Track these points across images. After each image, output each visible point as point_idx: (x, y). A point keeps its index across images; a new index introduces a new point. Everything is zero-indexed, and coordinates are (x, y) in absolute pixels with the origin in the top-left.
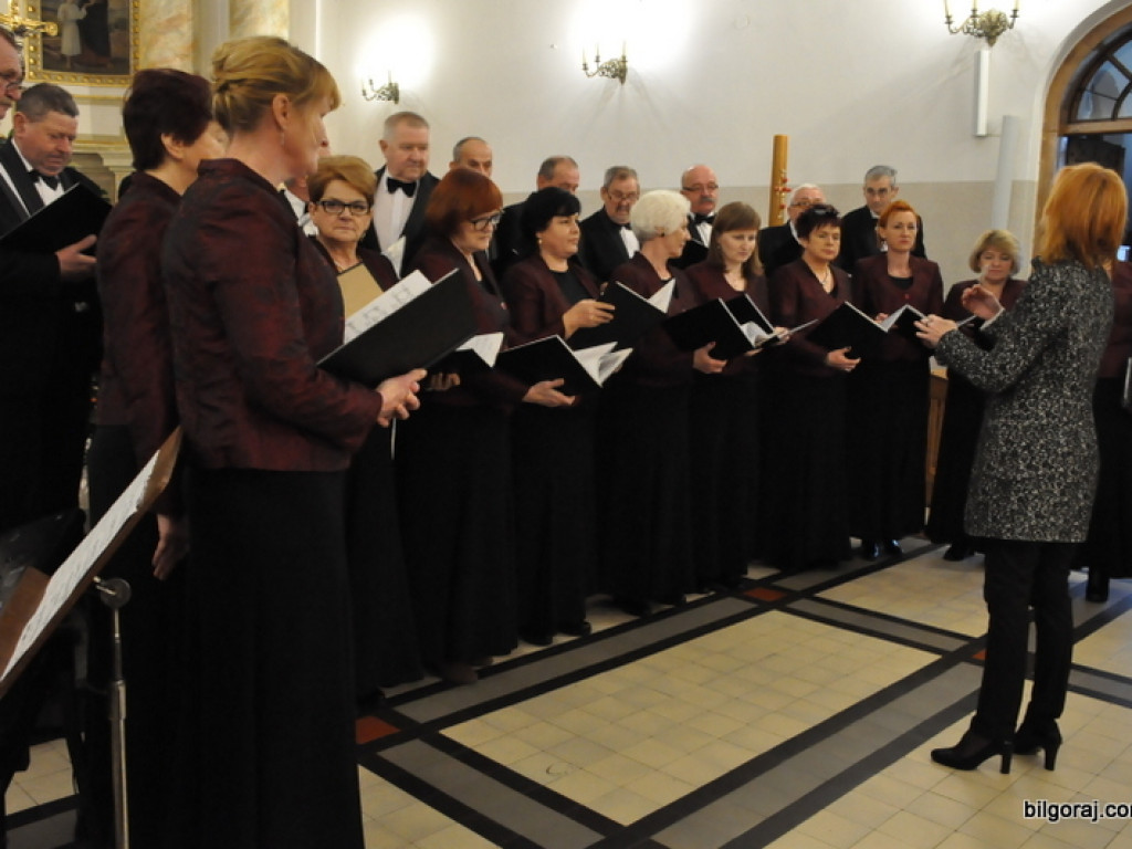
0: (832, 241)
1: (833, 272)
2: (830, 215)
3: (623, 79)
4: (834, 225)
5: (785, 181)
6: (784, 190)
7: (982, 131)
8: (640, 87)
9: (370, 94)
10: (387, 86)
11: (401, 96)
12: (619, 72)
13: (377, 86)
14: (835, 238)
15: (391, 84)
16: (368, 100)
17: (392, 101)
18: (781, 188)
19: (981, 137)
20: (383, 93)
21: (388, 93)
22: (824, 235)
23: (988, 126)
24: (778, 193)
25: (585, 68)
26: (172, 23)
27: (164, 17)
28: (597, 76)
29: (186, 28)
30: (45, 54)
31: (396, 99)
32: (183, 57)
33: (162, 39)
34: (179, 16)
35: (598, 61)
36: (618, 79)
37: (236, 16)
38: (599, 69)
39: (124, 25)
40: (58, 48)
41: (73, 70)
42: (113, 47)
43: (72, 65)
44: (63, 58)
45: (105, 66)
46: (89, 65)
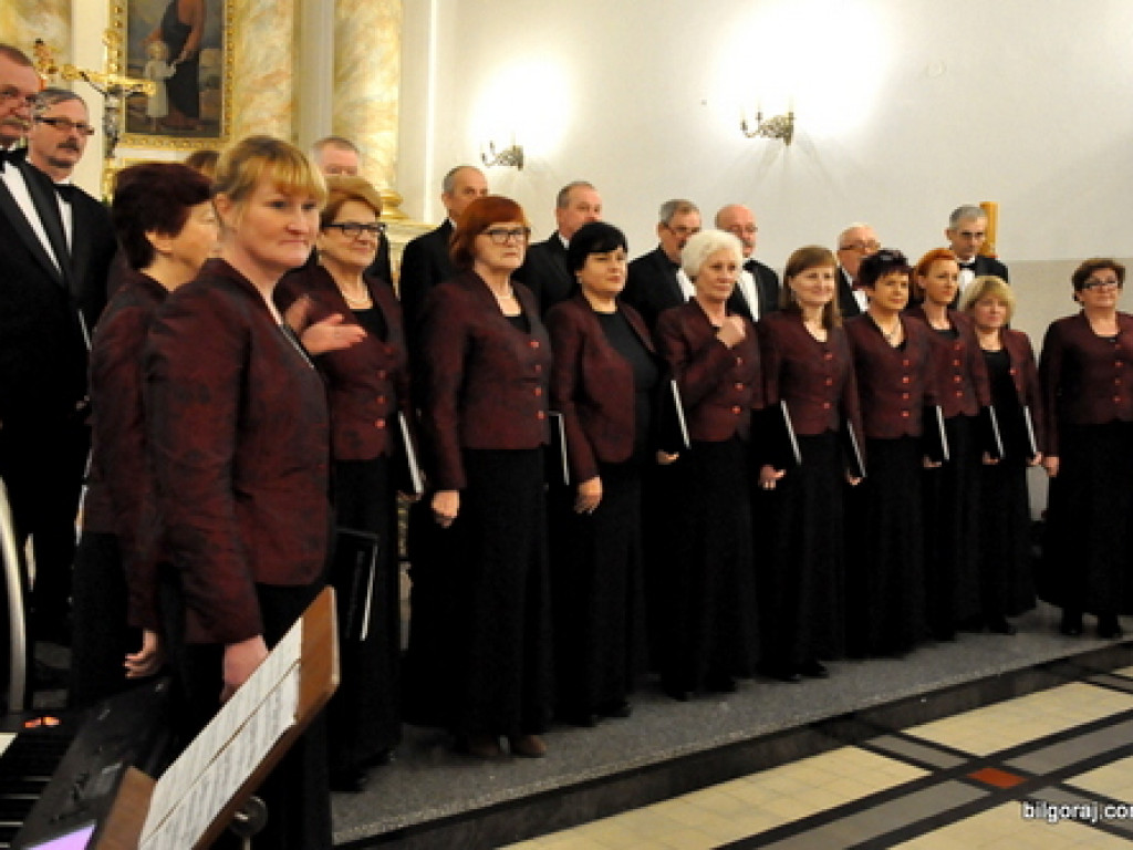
0: (900, 289)
1: (902, 322)
2: (898, 262)
3: (788, 140)
4: (903, 273)
8: (809, 149)
9: (490, 158)
10: (510, 149)
11: (526, 161)
12: (784, 131)
13: (499, 150)
14: (903, 284)
15: (514, 148)
16: (488, 166)
17: (515, 168)
20: (506, 158)
22: (891, 283)
25: (744, 127)
26: (269, 81)
27: (261, 74)
28: (758, 137)
29: (285, 86)
30: (129, 116)
31: (520, 165)
32: (280, 118)
33: (258, 99)
34: (278, 73)
35: (759, 118)
36: (782, 139)
37: (341, 72)
38: (761, 127)
39: (215, 83)
40: (143, 110)
41: (158, 132)
42: (203, 108)
43: (154, 129)
44: (149, 120)
45: (192, 128)
46: (176, 128)
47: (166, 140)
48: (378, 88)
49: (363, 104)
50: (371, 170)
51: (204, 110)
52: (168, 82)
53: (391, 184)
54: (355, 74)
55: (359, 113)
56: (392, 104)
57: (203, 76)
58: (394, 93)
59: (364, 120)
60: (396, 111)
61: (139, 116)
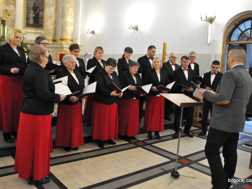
3: (137, 30)
5: (165, 53)
6: (165, 55)
7: (209, 43)
8: (141, 32)
11: (95, 33)
15: (93, 31)
16: (88, 34)
18: (165, 54)
19: (209, 44)
20: (91, 32)
21: (92, 32)
23: (210, 42)
24: (164, 55)
25: (129, 28)
26: (50, 18)
27: (49, 16)
28: (132, 29)
29: (53, 19)
30: (26, 24)
31: (94, 34)
32: (52, 24)
33: (48, 21)
34: (52, 16)
35: (131, 26)
36: (136, 30)
37: (63, 16)
38: (132, 28)
39: (42, 18)
40: (29, 22)
41: (31, 27)
42: (40, 22)
43: (31, 26)
44: (30, 24)
45: (38, 26)
46: (35, 26)
47: (33, 28)
48: (70, 19)
49: (66, 22)
50: (68, 34)
51: (40, 23)
52: (33, 17)
53: (72, 37)
54: (65, 16)
55: (66, 24)
56: (72, 22)
57: (40, 17)
58: (73, 20)
59: (67, 25)
60: (73, 23)
61: (28, 24)
